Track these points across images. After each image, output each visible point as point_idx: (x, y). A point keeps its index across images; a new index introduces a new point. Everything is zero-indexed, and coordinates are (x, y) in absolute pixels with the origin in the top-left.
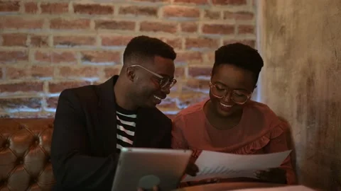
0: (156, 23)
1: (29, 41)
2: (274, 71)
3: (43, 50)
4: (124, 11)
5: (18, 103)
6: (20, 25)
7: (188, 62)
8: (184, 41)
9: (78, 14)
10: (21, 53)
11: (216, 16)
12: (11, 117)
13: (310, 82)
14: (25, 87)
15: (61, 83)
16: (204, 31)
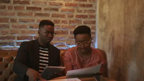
0: (58, 14)
1: (9, 20)
2: (102, 33)
3: (15, 24)
4: (46, 9)
5: (5, 44)
6: (6, 14)
7: (70, 29)
8: (68, 21)
9: (28, 10)
10: (6, 25)
11: (81, 11)
12: (3, 49)
13: (113, 38)
14: (8, 38)
15: (22, 36)
16: (76, 17)
